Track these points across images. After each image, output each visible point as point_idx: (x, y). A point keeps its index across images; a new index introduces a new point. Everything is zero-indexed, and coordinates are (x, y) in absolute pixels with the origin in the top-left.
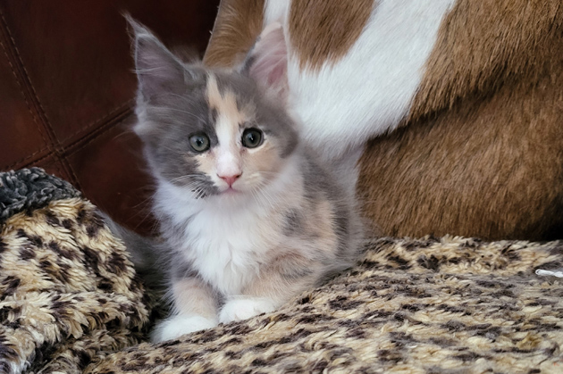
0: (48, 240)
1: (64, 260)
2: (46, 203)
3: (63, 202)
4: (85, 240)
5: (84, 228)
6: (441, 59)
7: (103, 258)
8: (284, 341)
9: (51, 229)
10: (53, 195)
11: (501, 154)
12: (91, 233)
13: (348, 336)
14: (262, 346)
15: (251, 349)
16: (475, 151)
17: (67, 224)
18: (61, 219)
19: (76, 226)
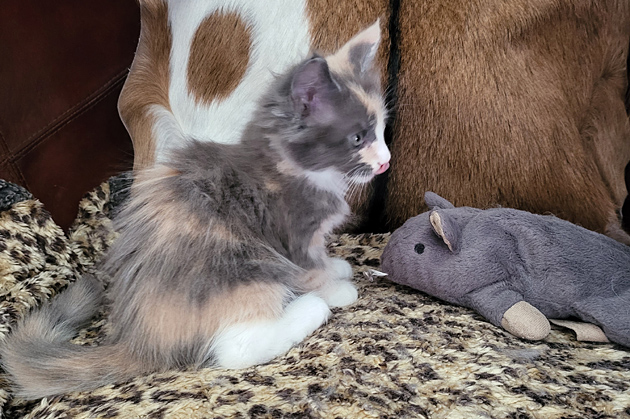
0: (14, 232)
1: (27, 247)
2: (10, 207)
3: (21, 204)
4: (36, 229)
5: (36, 221)
7: (50, 242)
9: (15, 225)
10: (14, 200)
12: (41, 224)
17: (25, 219)
18: (21, 216)
19: (30, 220)
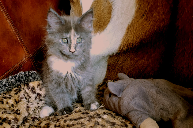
6: (126, 38)
8: (76, 120)
11: (144, 63)
13: (88, 121)
14: (71, 120)
15: (69, 120)
16: (137, 61)
